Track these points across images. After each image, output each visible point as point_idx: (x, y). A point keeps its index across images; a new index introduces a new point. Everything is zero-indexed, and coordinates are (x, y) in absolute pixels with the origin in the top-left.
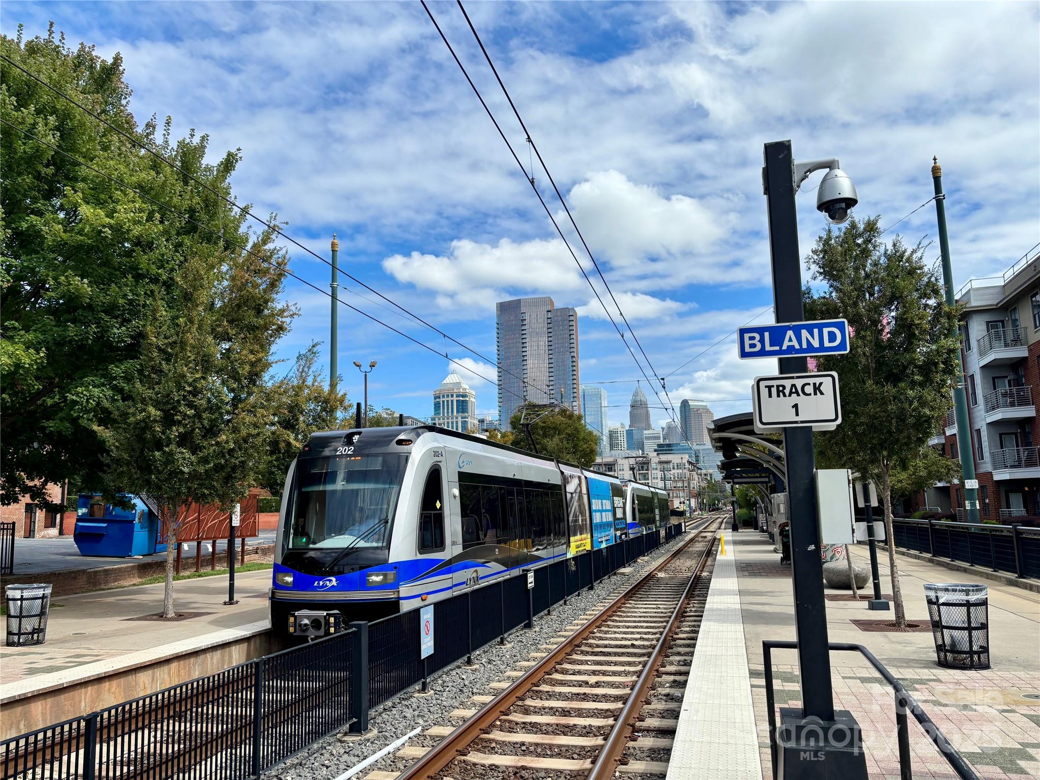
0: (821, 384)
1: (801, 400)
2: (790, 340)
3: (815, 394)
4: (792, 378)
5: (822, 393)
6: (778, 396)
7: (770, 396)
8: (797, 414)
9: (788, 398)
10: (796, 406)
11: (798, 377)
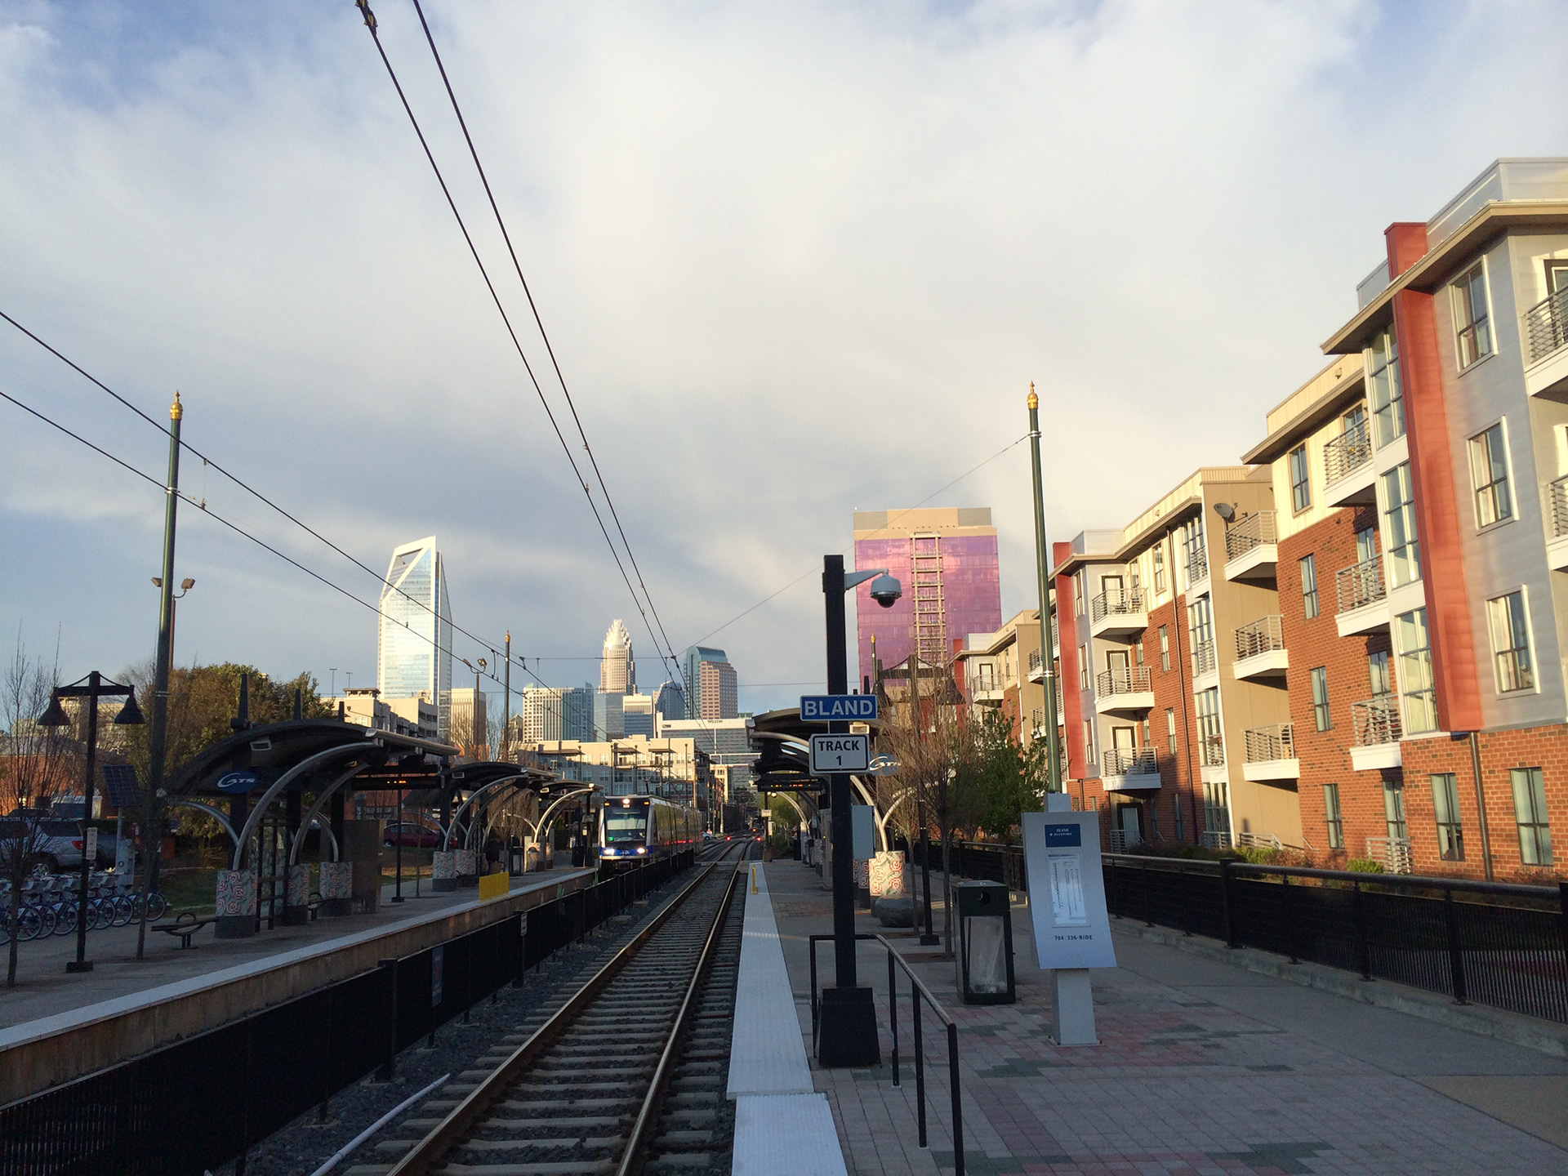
0: (857, 742)
1: (842, 753)
2: (837, 708)
3: (853, 749)
4: (837, 736)
5: (858, 749)
6: (828, 750)
7: (822, 750)
8: (840, 764)
9: (834, 751)
10: (839, 758)
11: (841, 736)
